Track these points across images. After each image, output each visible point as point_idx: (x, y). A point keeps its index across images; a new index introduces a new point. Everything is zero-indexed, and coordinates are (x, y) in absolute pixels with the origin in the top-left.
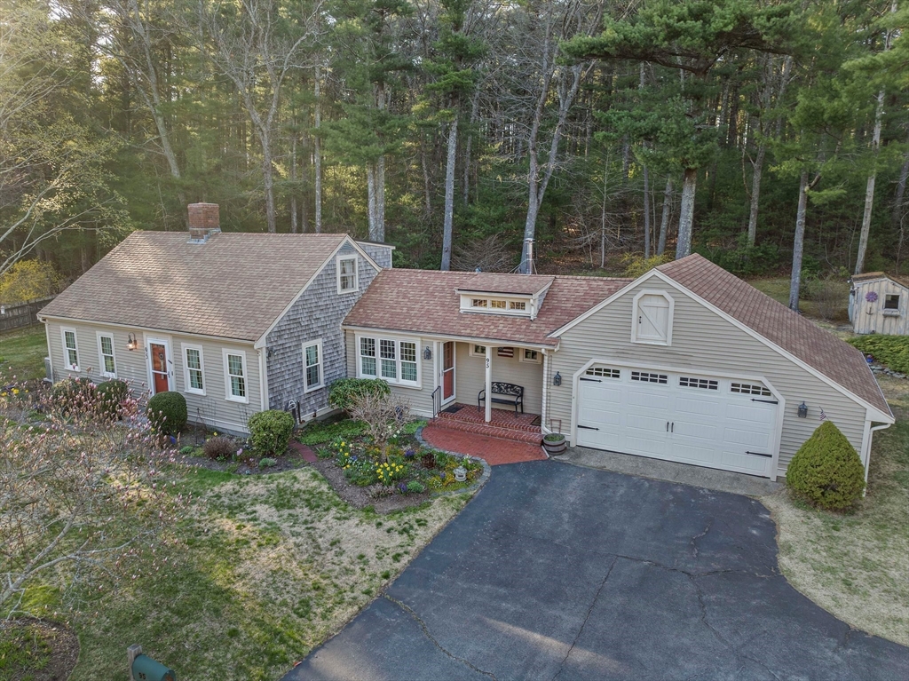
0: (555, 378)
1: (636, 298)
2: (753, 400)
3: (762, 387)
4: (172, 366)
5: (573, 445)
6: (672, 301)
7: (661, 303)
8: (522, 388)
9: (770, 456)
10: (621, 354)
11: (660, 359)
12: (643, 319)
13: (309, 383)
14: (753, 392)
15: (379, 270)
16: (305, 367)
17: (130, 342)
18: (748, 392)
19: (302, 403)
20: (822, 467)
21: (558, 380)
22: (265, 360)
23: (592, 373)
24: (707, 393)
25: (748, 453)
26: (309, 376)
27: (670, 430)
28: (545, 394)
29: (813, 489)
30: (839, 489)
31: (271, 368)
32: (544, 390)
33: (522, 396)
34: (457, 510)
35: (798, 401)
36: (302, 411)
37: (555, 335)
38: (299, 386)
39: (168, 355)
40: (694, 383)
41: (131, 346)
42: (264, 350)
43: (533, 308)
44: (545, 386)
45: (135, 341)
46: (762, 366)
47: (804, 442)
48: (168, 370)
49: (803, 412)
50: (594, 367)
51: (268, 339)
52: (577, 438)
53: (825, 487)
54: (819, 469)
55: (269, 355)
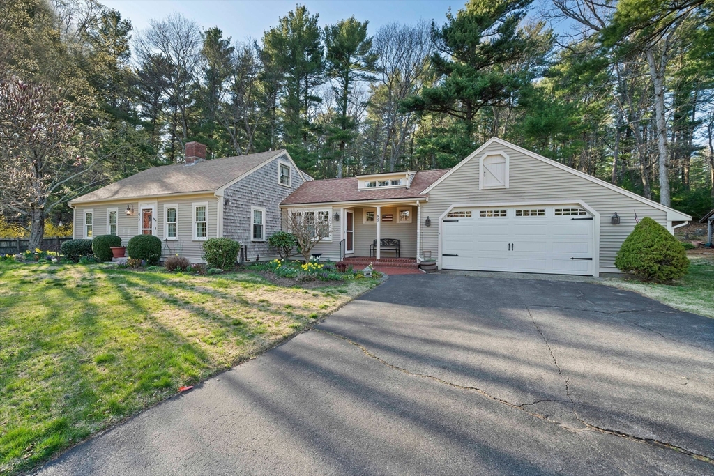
0: (427, 221)
1: (481, 160)
2: (573, 219)
3: (579, 208)
4: (156, 222)
5: (440, 268)
6: (507, 157)
7: (499, 160)
8: (399, 241)
9: (591, 259)
10: (473, 198)
11: (500, 198)
12: (487, 173)
13: (255, 236)
14: (572, 214)
15: (305, 181)
16: (252, 223)
17: (128, 209)
18: (568, 214)
19: (248, 247)
20: (656, 246)
21: (428, 222)
22: (222, 206)
23: (451, 216)
24: (537, 219)
25: (573, 258)
26: (255, 231)
27: (511, 249)
28: (419, 234)
29: (651, 264)
30: (673, 262)
31: (227, 214)
32: (418, 231)
33: (399, 245)
34: (371, 288)
35: (611, 214)
36: (248, 253)
37: (425, 192)
38: (247, 235)
39: (154, 215)
40: (527, 213)
41: (128, 212)
42: (222, 199)
43: (407, 181)
44: (419, 228)
45: (133, 210)
46: (578, 192)
47: (626, 237)
48: (153, 226)
49: (615, 220)
50: (453, 212)
51: (226, 192)
52: (443, 263)
53: (660, 262)
54: (653, 248)
55: (225, 204)
